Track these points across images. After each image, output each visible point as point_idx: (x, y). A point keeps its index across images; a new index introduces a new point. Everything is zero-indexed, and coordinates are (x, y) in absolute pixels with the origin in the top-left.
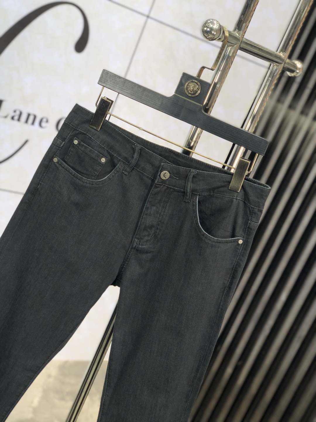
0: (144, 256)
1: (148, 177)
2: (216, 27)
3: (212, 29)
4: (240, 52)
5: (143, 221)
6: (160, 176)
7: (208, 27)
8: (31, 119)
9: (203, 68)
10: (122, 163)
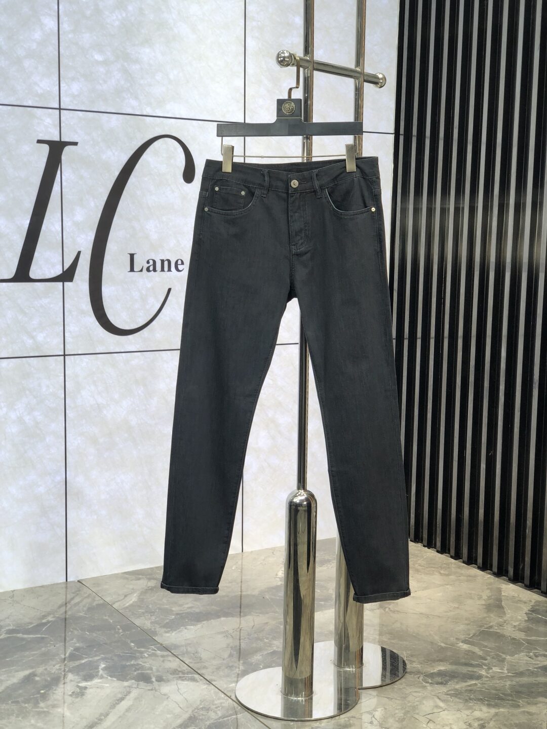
0: (305, 258)
1: (282, 192)
2: (287, 55)
3: (284, 57)
5: (292, 228)
6: (291, 186)
7: (281, 57)
8: (166, 263)
9: (291, 89)
10: (258, 190)
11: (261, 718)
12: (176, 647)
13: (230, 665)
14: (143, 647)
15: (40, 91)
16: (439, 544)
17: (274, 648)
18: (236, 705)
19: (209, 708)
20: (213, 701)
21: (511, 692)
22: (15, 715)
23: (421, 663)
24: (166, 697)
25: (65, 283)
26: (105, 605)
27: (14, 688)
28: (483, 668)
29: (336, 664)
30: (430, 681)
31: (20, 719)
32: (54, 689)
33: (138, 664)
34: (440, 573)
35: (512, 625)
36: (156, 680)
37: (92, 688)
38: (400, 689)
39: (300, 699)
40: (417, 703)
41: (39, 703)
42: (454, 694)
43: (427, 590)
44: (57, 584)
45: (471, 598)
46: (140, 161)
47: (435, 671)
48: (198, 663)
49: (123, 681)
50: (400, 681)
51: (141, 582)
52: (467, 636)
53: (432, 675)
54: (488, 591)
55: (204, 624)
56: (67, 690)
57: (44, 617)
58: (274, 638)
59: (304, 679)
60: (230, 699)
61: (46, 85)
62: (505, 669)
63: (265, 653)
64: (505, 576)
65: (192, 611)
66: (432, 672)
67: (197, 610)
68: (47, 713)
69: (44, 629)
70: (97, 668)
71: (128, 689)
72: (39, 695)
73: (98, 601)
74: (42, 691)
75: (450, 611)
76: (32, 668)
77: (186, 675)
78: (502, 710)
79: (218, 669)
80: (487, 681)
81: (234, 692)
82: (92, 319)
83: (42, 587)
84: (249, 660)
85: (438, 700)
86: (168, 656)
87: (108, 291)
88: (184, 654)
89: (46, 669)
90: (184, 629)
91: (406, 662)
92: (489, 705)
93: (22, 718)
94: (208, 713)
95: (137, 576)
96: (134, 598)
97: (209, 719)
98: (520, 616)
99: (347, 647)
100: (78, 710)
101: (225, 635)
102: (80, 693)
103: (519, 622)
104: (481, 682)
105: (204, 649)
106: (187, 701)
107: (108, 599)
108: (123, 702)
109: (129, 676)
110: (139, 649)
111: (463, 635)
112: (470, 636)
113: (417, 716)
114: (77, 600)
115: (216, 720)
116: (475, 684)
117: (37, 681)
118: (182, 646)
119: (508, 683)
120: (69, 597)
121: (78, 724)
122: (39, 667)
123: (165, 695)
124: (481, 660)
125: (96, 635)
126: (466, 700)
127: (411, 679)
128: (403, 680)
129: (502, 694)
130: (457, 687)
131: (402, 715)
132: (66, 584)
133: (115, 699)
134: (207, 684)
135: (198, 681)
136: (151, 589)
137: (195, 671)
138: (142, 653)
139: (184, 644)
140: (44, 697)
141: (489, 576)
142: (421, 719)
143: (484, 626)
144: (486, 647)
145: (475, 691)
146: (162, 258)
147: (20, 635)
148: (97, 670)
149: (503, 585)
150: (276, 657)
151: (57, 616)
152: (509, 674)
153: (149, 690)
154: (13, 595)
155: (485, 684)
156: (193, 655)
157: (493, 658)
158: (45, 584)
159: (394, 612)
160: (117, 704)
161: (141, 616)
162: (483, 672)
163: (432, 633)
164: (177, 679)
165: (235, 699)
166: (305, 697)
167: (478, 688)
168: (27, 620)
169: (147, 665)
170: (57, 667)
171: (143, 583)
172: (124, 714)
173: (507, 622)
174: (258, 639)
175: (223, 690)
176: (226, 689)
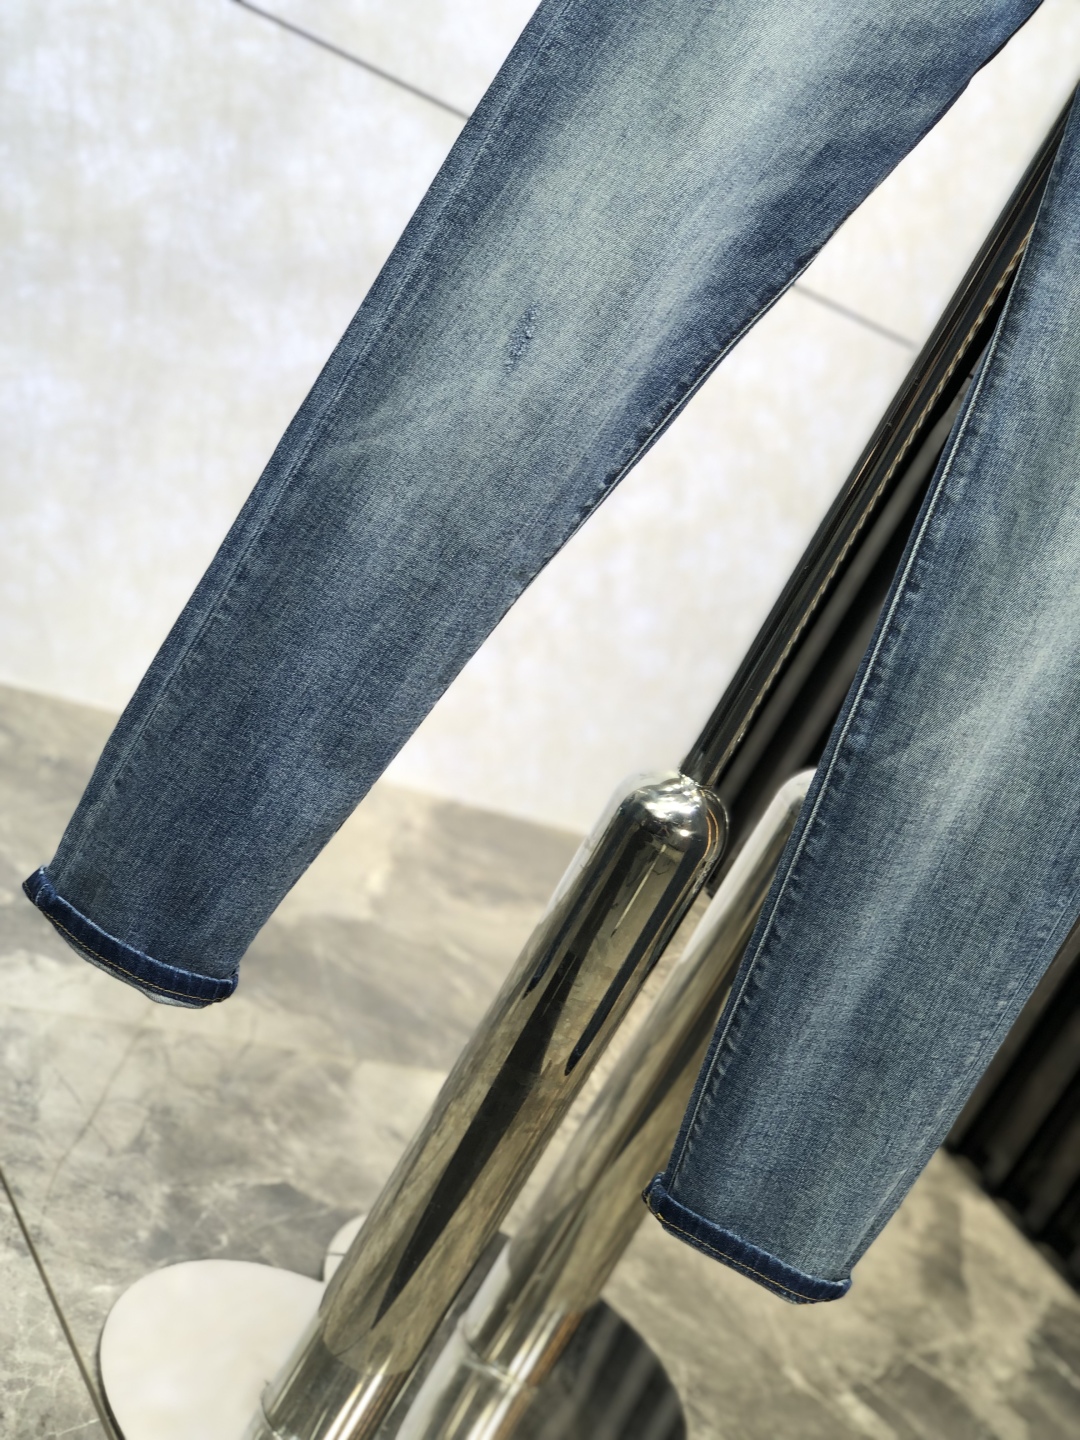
13: (127, 1185)
17: (289, 1171)
18: (83, 1399)
20: (11, 1348)
35: (991, 1372)
48: (16, 1129)
52: (870, 1370)
58: (298, 1126)
60: (72, 1361)
63: (253, 1179)
79: (79, 1187)
84: (193, 1189)
98: (1012, 1344)
103: (1010, 1372)
105: (61, 1080)
112: (875, 1374)
134: (18, 1247)
143: (914, 1344)
150: (284, 1217)
156: (12, 1086)
165: (90, 1366)
173: (978, 1355)
174: (245, 1107)
175: (61, 1303)
176: (77, 1298)
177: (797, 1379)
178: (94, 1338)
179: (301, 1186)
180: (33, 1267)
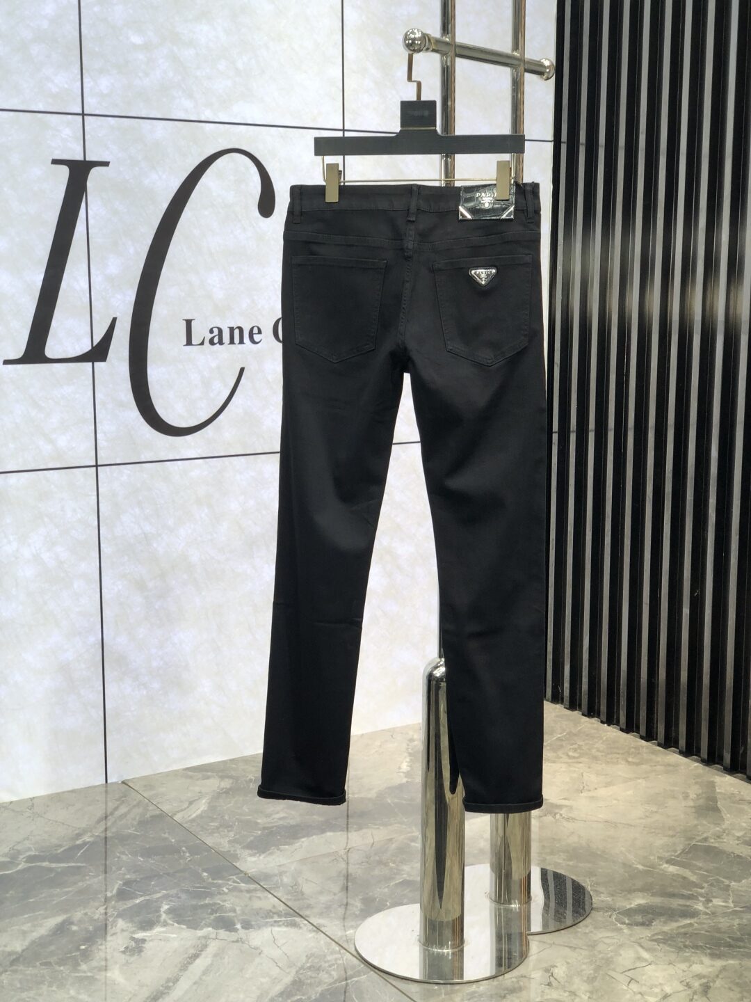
2: (418, 35)
3: (414, 40)
4: (460, 62)
7: (410, 39)
8: (237, 332)
11: (394, 980)
12: (267, 877)
13: (345, 901)
14: (222, 878)
15: (55, 90)
16: (623, 719)
17: (405, 876)
18: (357, 962)
19: (321, 966)
20: (325, 956)
21: (742, 935)
22: (46, 983)
23: (612, 895)
24: (259, 951)
25: (96, 364)
26: (161, 817)
27: (41, 943)
28: (699, 900)
29: (493, 898)
30: (627, 921)
31: (54, 988)
32: (99, 943)
33: (215, 904)
34: (627, 761)
35: (734, 835)
36: (243, 927)
37: (152, 940)
38: (585, 933)
39: (445, 951)
40: (613, 954)
41: (79, 965)
42: (662, 939)
43: (611, 787)
44: (95, 787)
45: (674, 798)
46: (197, 187)
47: (632, 906)
48: (299, 900)
49: (196, 929)
50: (584, 922)
51: (212, 780)
52: (673, 854)
53: (629, 913)
54: (697, 787)
55: (303, 842)
56: (119, 944)
57: (79, 836)
58: (404, 861)
59: (451, 923)
60: (348, 953)
61: (64, 81)
62: (730, 901)
63: (393, 883)
64: (718, 764)
65: (285, 824)
66: (628, 907)
67: (292, 822)
68: (92, 980)
69: (79, 855)
70: (158, 910)
71: (203, 941)
72: (78, 953)
73: (153, 811)
74: (83, 947)
75: (647, 816)
76: (66, 911)
77: (284, 919)
78: (731, 962)
79: (328, 907)
80: (705, 919)
81: (352, 942)
82: (134, 414)
83: (73, 791)
84: (370, 894)
85: (640, 950)
86: (255, 890)
87: (154, 373)
88: (279, 887)
89: (86, 914)
90: (275, 850)
91: (591, 893)
92: (714, 956)
93: (58, 987)
94: (318, 974)
95: (204, 773)
96: (202, 806)
97: (320, 983)
98: (744, 822)
99: (508, 875)
100: (135, 974)
101: (334, 858)
102: (136, 948)
103: (744, 832)
104: (698, 921)
105: (306, 880)
106: (288, 957)
107: (166, 808)
108: (198, 961)
109: (204, 922)
110: (215, 882)
111: (668, 851)
112: (677, 854)
113: (612, 973)
114: (123, 810)
115: (330, 984)
116: (691, 925)
117: (74, 932)
118: (276, 875)
119: (737, 922)
120: (111, 805)
121: (135, 995)
122: (76, 912)
123: (256, 948)
124: (696, 889)
125: (152, 862)
126: (680, 948)
127: (600, 919)
128: (588, 921)
129: (729, 937)
130: (666, 928)
131: (592, 972)
132: (106, 787)
133: (186, 956)
134: (314, 931)
135: (300, 928)
136: (225, 792)
137: (294, 911)
138: (219, 886)
139: (277, 872)
140: (86, 956)
141: (696, 764)
142: (620, 978)
143: (694, 838)
144: (700, 869)
145: (692, 935)
146: (232, 326)
147: (45, 864)
148: (157, 914)
149: (716, 777)
150: (408, 890)
151: (97, 834)
152: (737, 909)
153: (233, 942)
154: (33, 804)
155: (704, 923)
156: (291, 888)
157: (712, 885)
158: (76, 787)
159: (568, 819)
160: (190, 963)
161: (214, 833)
162: (700, 907)
163: (623, 849)
164: (272, 925)
165: (355, 953)
166: (452, 948)
167: (696, 929)
168: (54, 841)
169: (228, 905)
170: (102, 910)
171: (214, 784)
172: (201, 979)
173: (726, 832)
174: (380, 862)
175: (336, 940)
176: (341, 937)
177: (640, 867)
178: (353, 946)
179: (411, 878)
180: (322, 934)
